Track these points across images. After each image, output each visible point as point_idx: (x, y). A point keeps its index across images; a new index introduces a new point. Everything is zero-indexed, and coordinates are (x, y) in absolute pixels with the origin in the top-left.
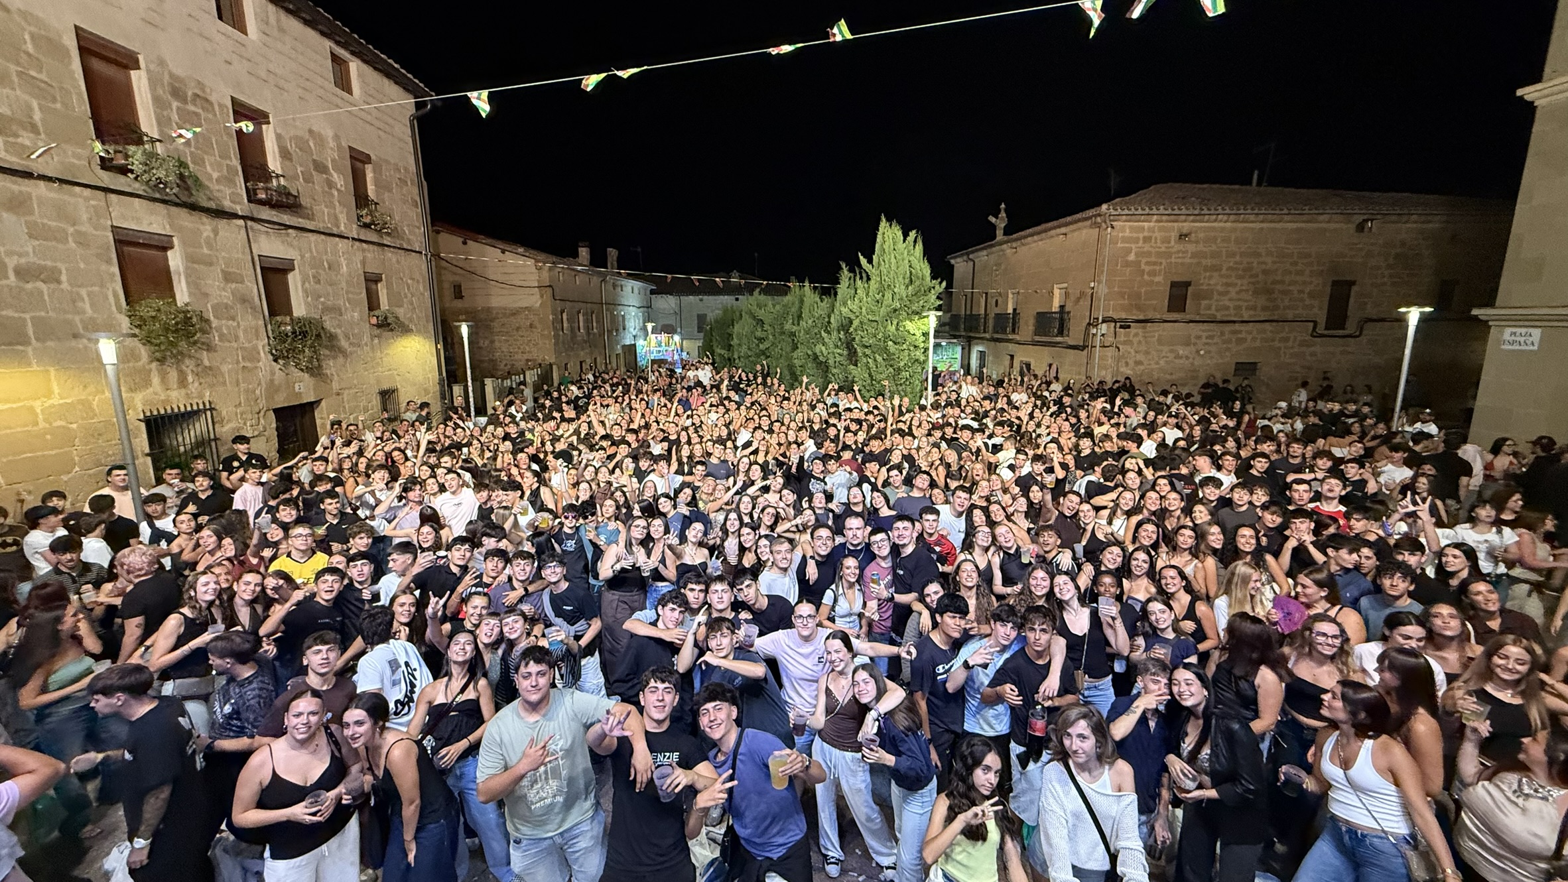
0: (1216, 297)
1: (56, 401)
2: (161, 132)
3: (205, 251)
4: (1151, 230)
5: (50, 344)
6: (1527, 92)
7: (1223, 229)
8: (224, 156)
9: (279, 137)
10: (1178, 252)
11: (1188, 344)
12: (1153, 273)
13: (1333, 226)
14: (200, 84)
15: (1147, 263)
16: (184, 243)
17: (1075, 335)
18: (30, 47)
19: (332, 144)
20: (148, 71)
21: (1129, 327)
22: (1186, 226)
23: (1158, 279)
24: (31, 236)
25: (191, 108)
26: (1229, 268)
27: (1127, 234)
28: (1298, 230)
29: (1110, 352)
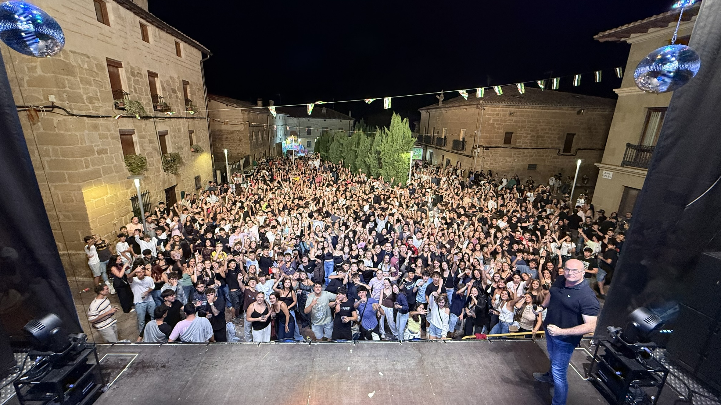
0: (523, 138)
1: (109, 195)
2: (130, 91)
3: (144, 133)
4: (499, 111)
5: (107, 176)
6: (616, 91)
7: (527, 111)
8: (147, 95)
9: (161, 81)
10: (509, 120)
11: (511, 157)
12: (499, 128)
13: (569, 112)
14: (139, 69)
15: (497, 124)
16: (139, 132)
17: (467, 152)
18: (95, 70)
19: (177, 80)
20: (126, 68)
21: (488, 149)
22: (513, 110)
23: (500, 131)
24: (100, 139)
25: (137, 78)
26: (528, 127)
27: (490, 112)
28: (554, 113)
29: (481, 159)
